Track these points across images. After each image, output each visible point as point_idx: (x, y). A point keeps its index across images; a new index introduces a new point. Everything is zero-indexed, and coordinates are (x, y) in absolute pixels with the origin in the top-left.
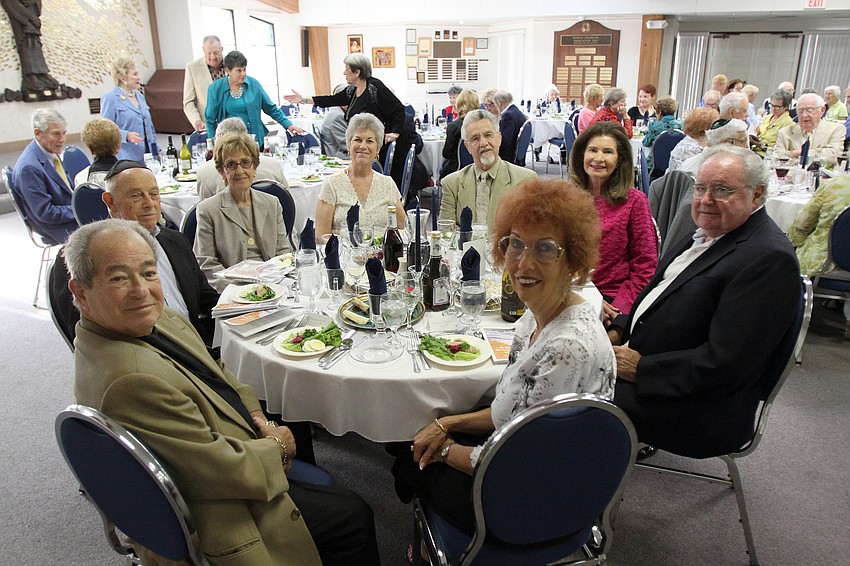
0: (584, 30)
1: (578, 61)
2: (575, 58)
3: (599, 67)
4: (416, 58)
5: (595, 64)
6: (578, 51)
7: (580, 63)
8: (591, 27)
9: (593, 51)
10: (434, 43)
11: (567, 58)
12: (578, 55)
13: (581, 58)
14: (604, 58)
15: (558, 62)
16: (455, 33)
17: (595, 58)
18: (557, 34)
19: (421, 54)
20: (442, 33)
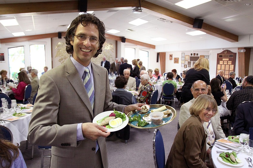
0: (225, 53)
1: (223, 63)
2: (223, 62)
3: (229, 65)
4: (184, 61)
5: (228, 64)
6: (223, 59)
7: (224, 63)
8: (227, 52)
9: (228, 59)
10: (190, 57)
11: (220, 62)
12: (223, 61)
13: (224, 62)
14: (231, 62)
15: (218, 63)
16: (197, 54)
17: (229, 62)
18: (218, 54)
19: (186, 60)
20: (193, 54)
